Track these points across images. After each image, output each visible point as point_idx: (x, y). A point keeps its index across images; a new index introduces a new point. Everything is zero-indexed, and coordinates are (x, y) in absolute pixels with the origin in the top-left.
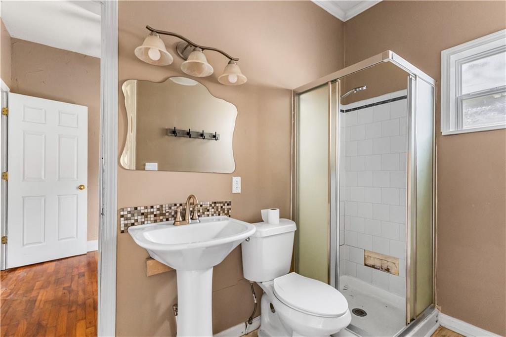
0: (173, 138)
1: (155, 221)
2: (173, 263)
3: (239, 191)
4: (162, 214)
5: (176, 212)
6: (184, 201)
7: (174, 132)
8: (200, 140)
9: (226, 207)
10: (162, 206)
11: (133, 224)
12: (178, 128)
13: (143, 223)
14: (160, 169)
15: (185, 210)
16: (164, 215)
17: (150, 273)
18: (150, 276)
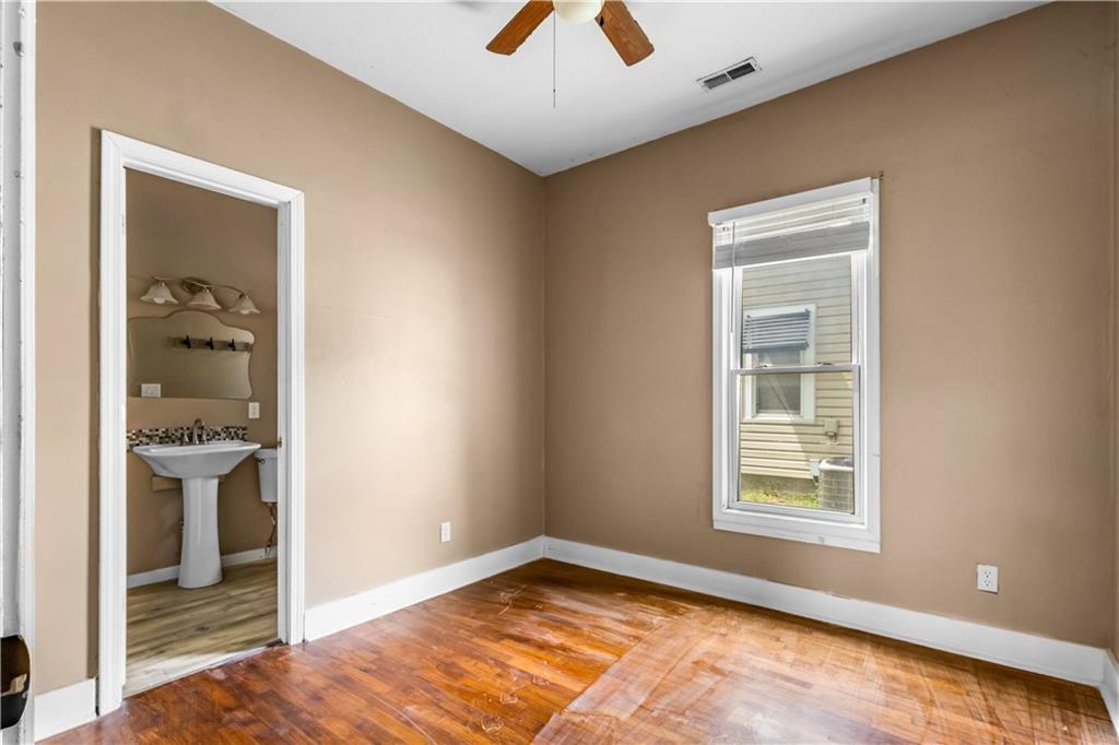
0: (185, 349)
1: (161, 443)
2: (177, 472)
3: (257, 416)
4: (167, 437)
5: (183, 435)
6: (191, 424)
7: (187, 343)
8: (229, 353)
9: (240, 432)
10: (167, 430)
11: (138, 445)
12: (192, 336)
13: (148, 444)
14: (164, 395)
15: (192, 433)
16: (170, 437)
17: (155, 489)
18: (157, 492)
